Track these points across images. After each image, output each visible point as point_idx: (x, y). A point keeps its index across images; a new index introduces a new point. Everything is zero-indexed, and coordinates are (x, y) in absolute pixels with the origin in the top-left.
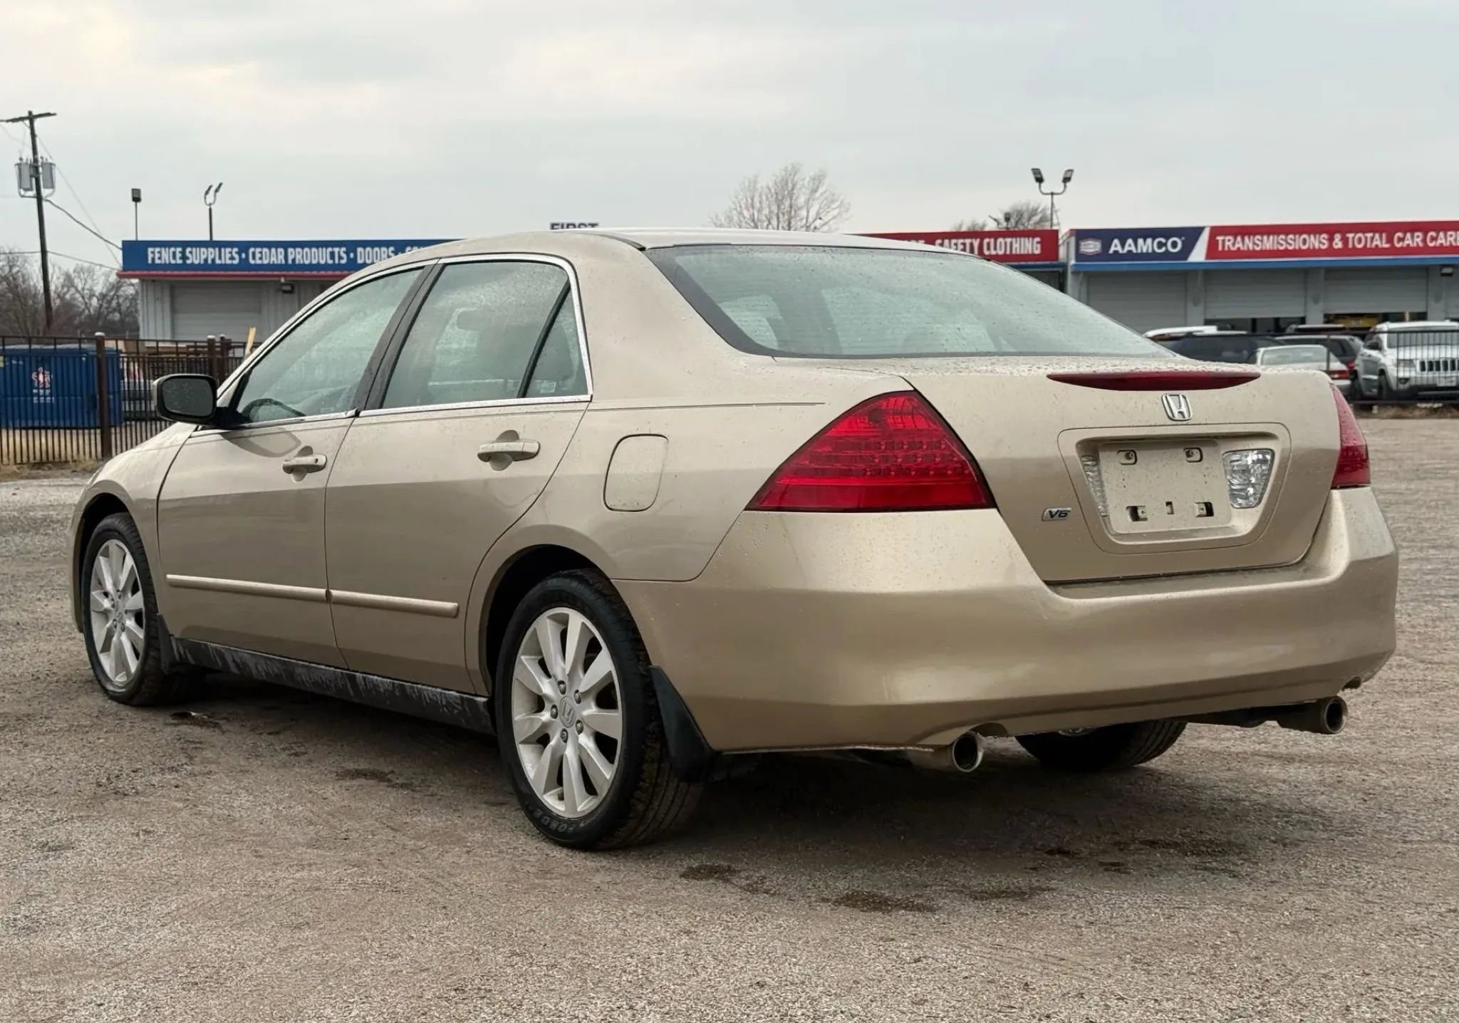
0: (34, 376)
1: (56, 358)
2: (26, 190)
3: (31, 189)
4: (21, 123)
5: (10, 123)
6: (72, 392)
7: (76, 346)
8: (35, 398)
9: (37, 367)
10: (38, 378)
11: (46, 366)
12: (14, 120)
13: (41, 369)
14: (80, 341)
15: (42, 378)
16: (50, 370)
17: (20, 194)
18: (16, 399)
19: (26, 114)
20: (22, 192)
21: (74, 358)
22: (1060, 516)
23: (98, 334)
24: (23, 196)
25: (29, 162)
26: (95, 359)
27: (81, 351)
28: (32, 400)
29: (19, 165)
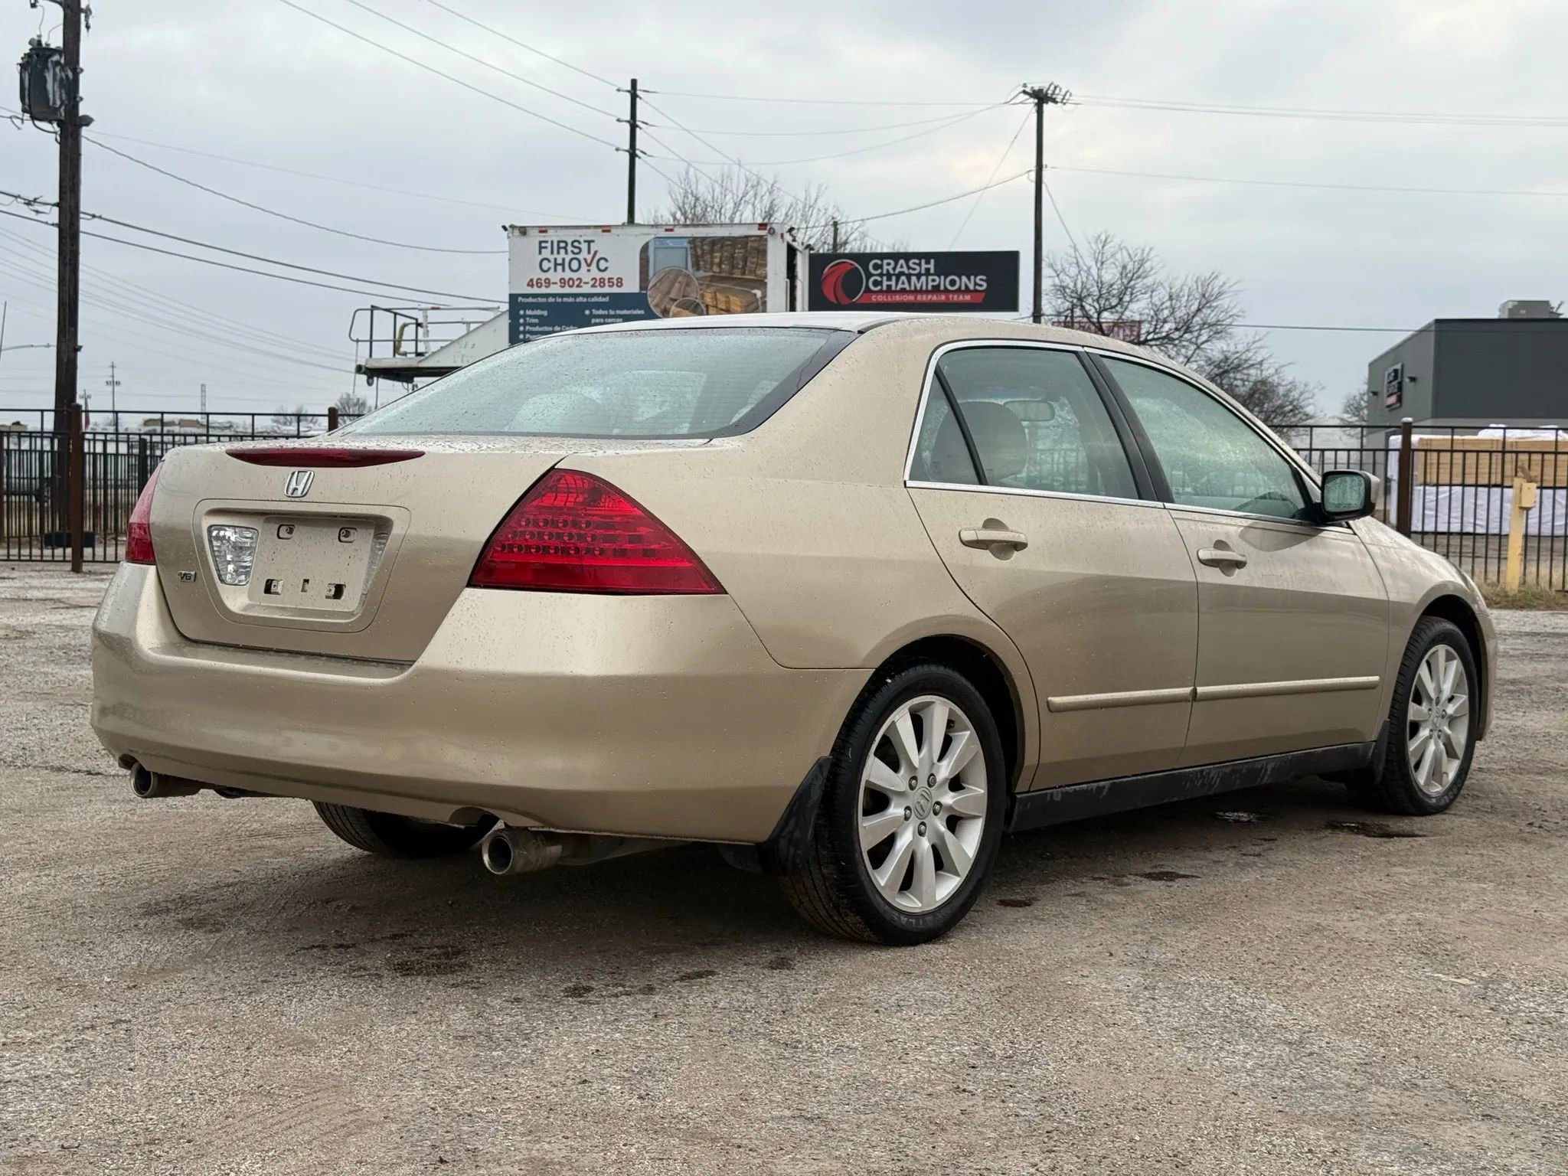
22: (187, 578)
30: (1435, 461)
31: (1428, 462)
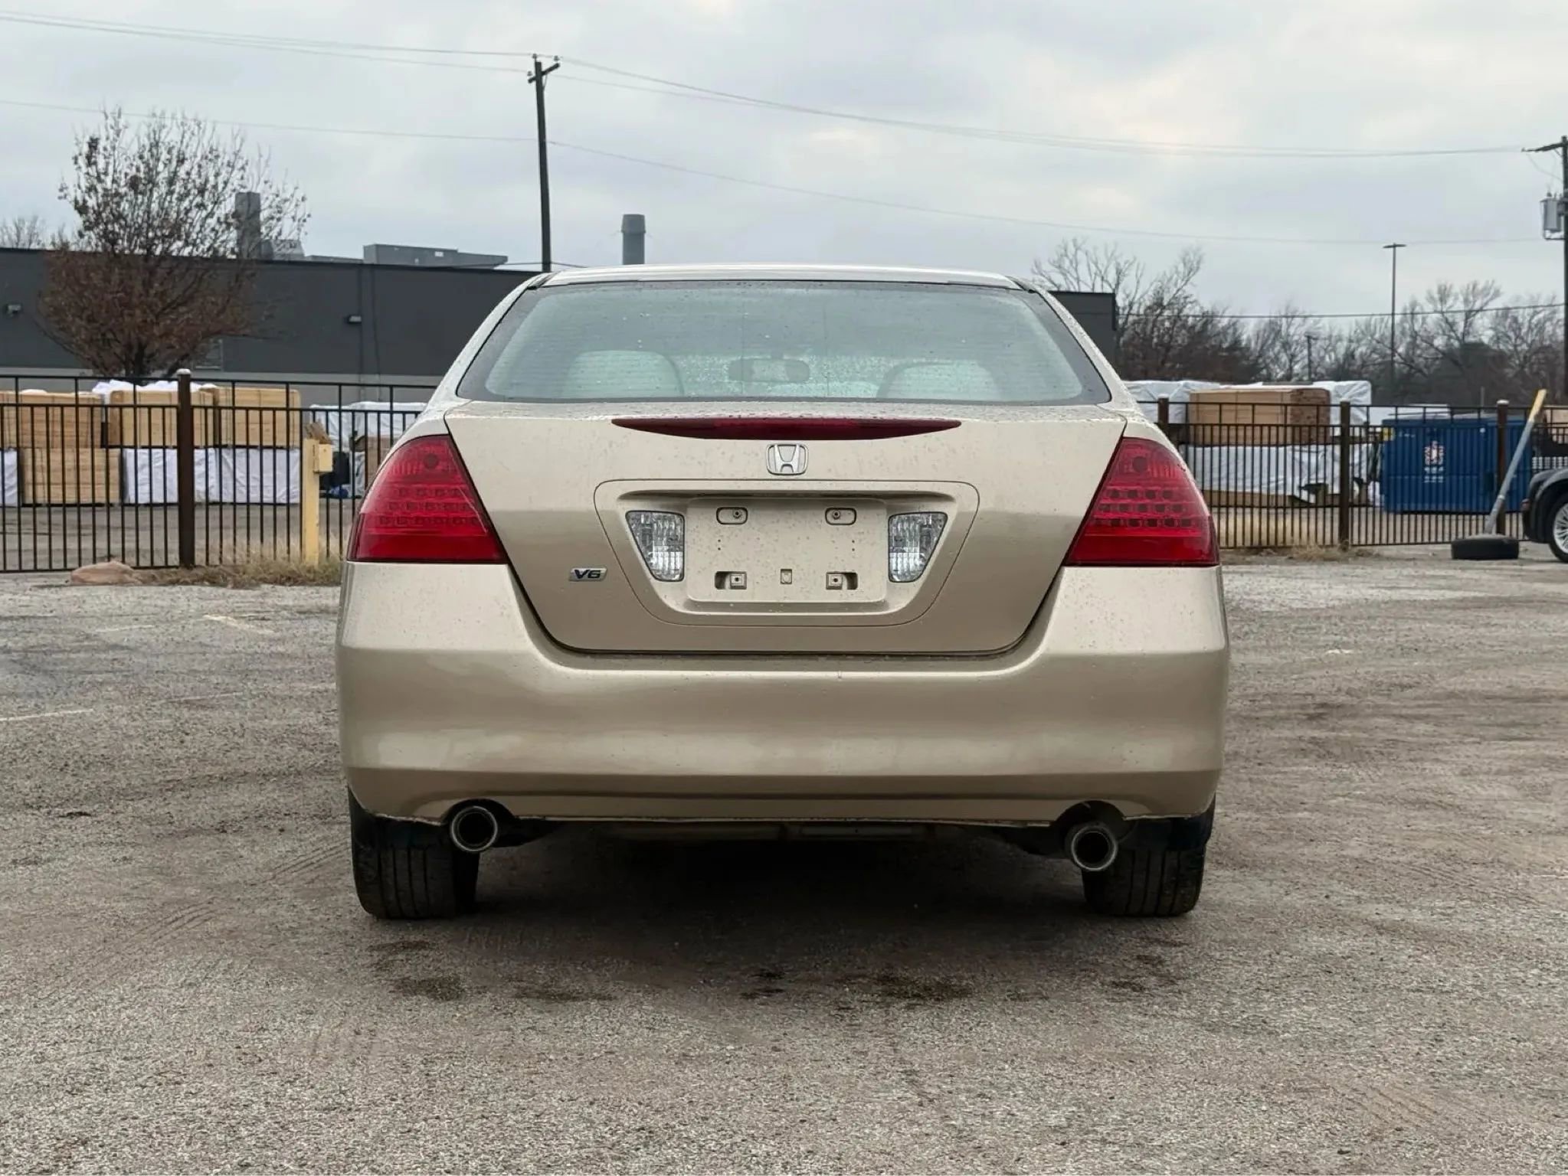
0: (1428, 449)
1: (1452, 429)
2: (1553, 231)
3: (1558, 230)
4: (1553, 151)
5: (1541, 152)
6: (1468, 471)
7: (1474, 416)
8: (1427, 477)
9: (1431, 440)
10: (1431, 452)
11: (1442, 439)
12: (1546, 149)
13: (1435, 443)
14: (1479, 410)
15: (1434, 453)
16: (1444, 445)
17: (1544, 235)
18: (1406, 477)
19: (1558, 140)
20: (1548, 234)
21: (1472, 429)
22: (589, 576)
23: (1502, 402)
24: (1548, 239)
25: (1558, 198)
26: (1496, 430)
27: (1480, 422)
28: (1424, 479)
29: (1546, 201)
30: (58, 418)
31: (51, 418)
